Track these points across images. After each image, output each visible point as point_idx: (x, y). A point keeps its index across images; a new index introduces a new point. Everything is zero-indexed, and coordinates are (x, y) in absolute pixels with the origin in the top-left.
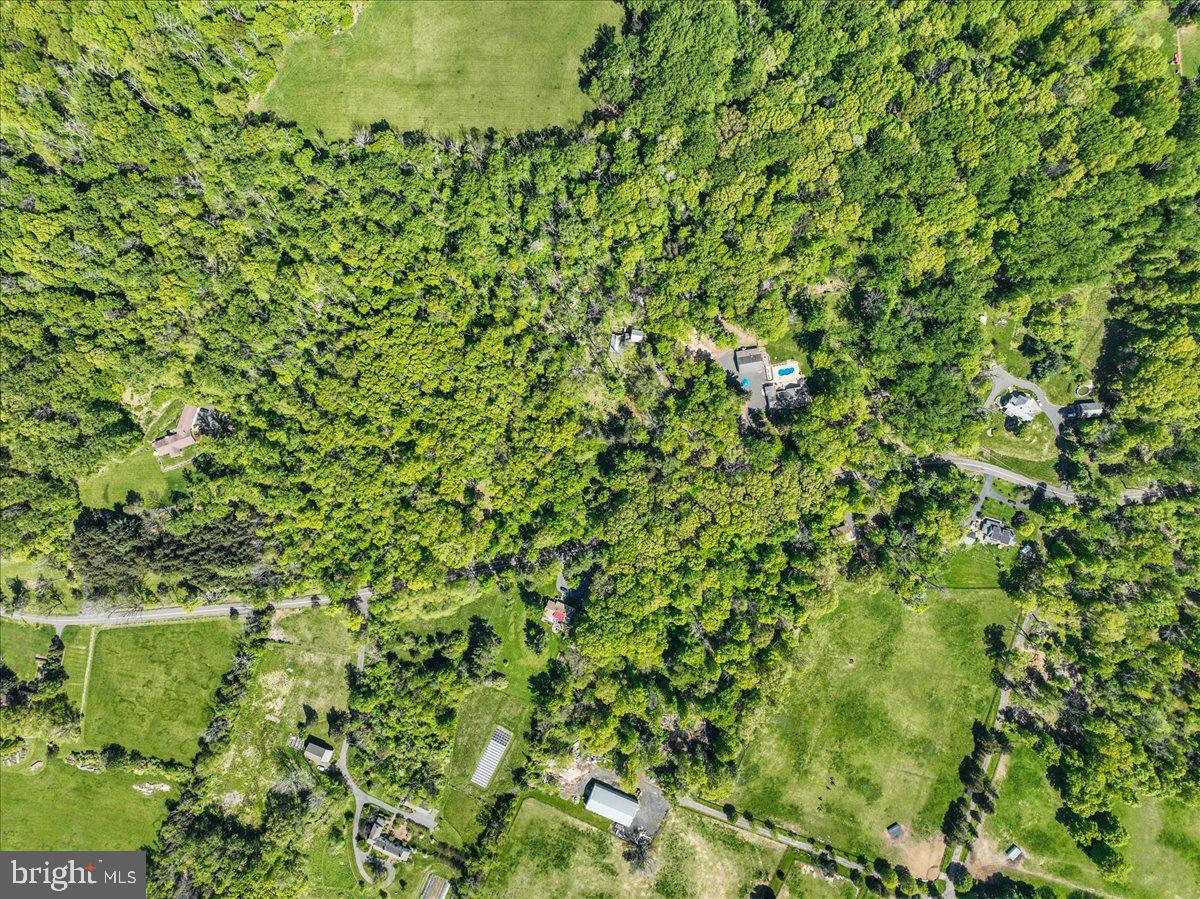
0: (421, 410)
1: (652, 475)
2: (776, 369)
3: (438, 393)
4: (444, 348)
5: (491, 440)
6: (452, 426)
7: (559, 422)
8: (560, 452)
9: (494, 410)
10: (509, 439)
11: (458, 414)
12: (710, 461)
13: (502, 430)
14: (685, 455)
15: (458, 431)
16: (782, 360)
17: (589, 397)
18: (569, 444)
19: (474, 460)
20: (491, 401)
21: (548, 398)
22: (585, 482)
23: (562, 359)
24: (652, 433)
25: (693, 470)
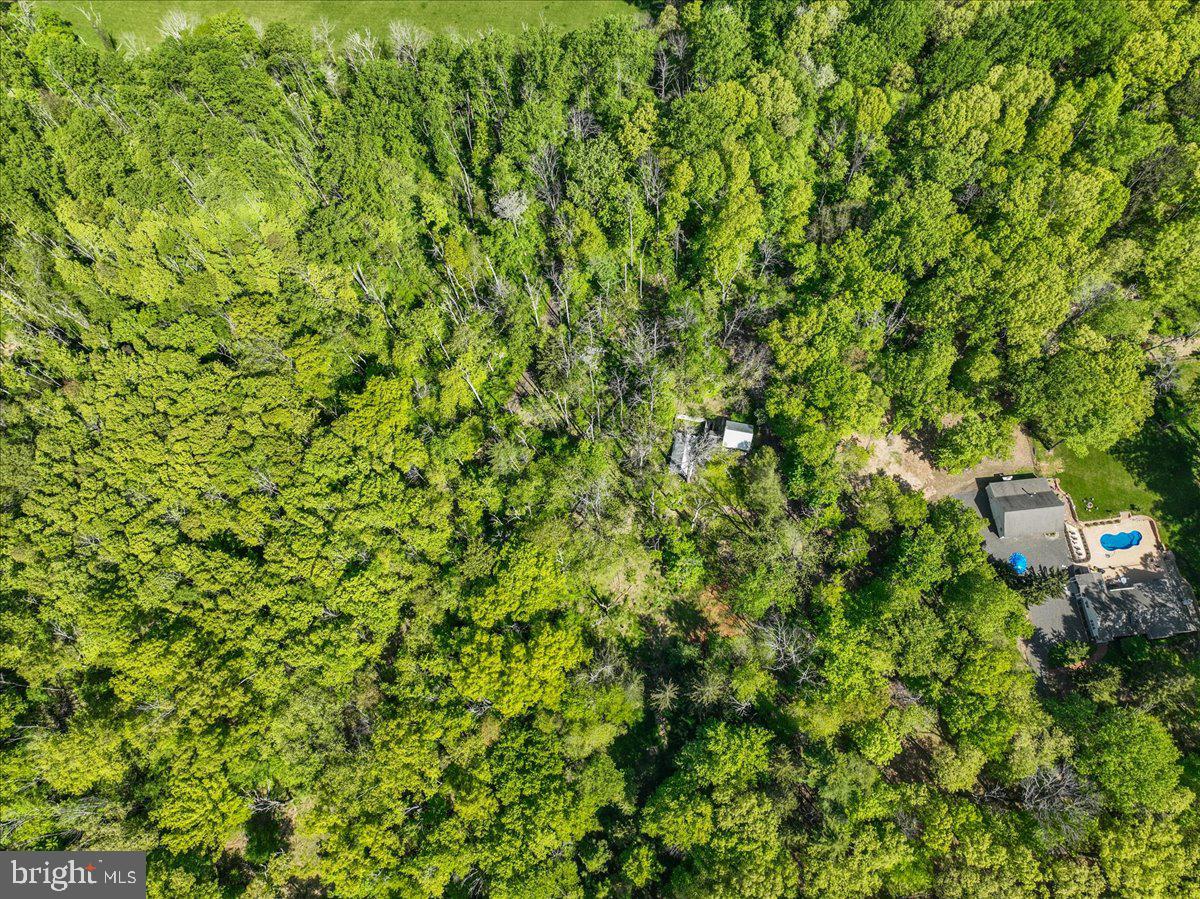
0: (167, 583)
1: (790, 803)
2: (1095, 533)
3: (225, 543)
4: (255, 429)
5: (336, 676)
6: (239, 629)
7: (526, 633)
8: (525, 721)
9: (361, 590)
10: (389, 676)
11: (264, 597)
12: (962, 772)
13: (375, 650)
14: (884, 748)
15: (253, 644)
16: (1107, 512)
17: (610, 580)
18: (551, 700)
19: (279, 727)
20: (354, 568)
21: (504, 565)
22: (584, 821)
23: (549, 476)
24: (786, 677)
25: (919, 797)
